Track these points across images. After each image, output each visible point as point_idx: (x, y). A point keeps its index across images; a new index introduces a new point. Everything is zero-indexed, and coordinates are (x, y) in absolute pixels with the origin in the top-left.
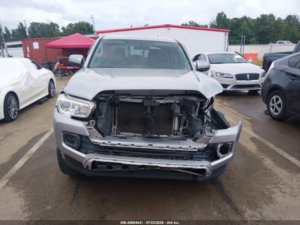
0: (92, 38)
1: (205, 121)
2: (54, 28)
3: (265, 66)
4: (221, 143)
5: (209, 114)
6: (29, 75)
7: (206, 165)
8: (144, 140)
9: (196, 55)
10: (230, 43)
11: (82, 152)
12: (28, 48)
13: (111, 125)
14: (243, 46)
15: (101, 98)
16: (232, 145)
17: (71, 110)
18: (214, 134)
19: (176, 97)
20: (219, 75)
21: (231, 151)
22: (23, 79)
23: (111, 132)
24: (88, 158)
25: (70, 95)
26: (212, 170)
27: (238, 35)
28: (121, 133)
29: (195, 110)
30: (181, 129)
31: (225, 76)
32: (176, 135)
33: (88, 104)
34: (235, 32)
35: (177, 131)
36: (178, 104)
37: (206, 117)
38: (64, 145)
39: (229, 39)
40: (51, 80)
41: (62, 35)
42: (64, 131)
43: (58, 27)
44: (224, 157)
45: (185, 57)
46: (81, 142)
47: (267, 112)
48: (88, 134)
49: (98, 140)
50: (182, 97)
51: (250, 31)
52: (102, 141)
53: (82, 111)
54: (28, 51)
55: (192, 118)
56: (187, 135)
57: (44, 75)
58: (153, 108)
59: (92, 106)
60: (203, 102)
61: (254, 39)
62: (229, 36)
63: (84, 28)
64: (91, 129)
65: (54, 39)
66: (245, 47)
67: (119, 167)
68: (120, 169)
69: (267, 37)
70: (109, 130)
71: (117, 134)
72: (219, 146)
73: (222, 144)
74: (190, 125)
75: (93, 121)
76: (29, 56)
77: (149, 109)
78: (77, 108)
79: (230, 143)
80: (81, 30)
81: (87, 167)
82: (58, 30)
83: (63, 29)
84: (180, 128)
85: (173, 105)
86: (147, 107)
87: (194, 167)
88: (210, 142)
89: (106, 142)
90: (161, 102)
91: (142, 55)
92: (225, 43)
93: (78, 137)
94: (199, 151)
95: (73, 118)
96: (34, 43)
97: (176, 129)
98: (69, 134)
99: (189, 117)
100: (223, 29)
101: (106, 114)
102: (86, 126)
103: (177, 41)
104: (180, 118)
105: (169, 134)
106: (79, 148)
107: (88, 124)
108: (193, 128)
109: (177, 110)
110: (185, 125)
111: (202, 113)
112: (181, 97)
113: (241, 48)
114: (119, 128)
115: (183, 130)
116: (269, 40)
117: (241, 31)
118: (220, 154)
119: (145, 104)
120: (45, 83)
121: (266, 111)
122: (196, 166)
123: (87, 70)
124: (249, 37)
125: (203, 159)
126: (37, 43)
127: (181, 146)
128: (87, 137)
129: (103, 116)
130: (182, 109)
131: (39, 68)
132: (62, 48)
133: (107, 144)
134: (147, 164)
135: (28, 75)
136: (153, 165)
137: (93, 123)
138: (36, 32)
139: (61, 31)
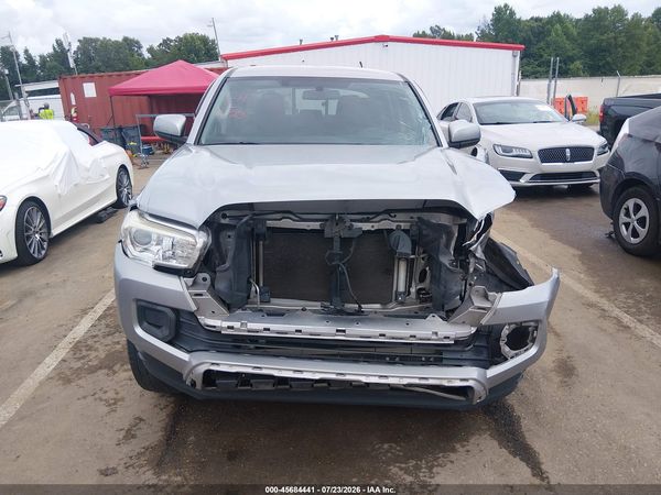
0: (212, 70)
1: (471, 270)
2: (131, 50)
3: (606, 127)
4: (509, 324)
5: (479, 254)
6: (71, 158)
7: (475, 377)
8: (325, 319)
9: (446, 104)
10: (525, 75)
11: (180, 348)
12: (72, 96)
13: (249, 283)
14: (553, 82)
15: (223, 221)
16: (536, 328)
17: (155, 248)
18: (493, 303)
19: (400, 216)
20: (499, 150)
21: (533, 341)
22: (58, 167)
23: (248, 297)
24: (194, 363)
25: (151, 215)
26: (488, 387)
27: (541, 56)
28: (273, 300)
29: (448, 246)
30: (413, 290)
31: (514, 153)
32: (402, 303)
33: (192, 235)
34: (534, 49)
35: (404, 293)
36: (406, 231)
37: (472, 260)
38: (139, 331)
39: (521, 66)
40: (123, 168)
41: (148, 64)
42: (138, 300)
43: (140, 47)
44: (517, 355)
45: (421, 115)
46: (178, 325)
47: (613, 235)
48: (194, 308)
49: (218, 322)
50: (415, 215)
51: (568, 45)
52: (225, 324)
53: (179, 252)
54: (74, 103)
55: (441, 265)
56: (428, 305)
57: (104, 158)
58: (345, 242)
59: (201, 240)
60: (465, 225)
61: (578, 64)
62: (521, 59)
63: (197, 49)
64: (201, 295)
65: (128, 75)
66: (558, 82)
67: (267, 384)
68: (270, 387)
69: (609, 59)
70: (245, 295)
71: (262, 302)
72: (506, 332)
73: (513, 326)
74: (436, 279)
75: (206, 275)
76: (74, 115)
77: (337, 245)
78: (167, 243)
79: (532, 324)
80: (190, 52)
81: (194, 384)
82: (141, 55)
83: (150, 50)
84: (410, 286)
85: (396, 234)
86: (332, 239)
87: (446, 383)
88: (484, 322)
89: (237, 325)
90: (366, 226)
91: (323, 109)
92: (513, 74)
93: (171, 315)
94: (457, 342)
95: (158, 268)
96: (84, 85)
97: (402, 288)
98: (150, 306)
99: (432, 260)
100: (507, 42)
101: (234, 258)
102: (188, 288)
103: (402, 77)
104: (411, 265)
105: (385, 302)
106: (174, 338)
107: (194, 283)
108: (442, 288)
109: (405, 246)
110: (422, 280)
111: (463, 253)
112: (412, 215)
113: (549, 85)
114: (267, 288)
115: (419, 291)
116: (614, 67)
117: (548, 47)
118: (507, 349)
119: (328, 233)
120: (107, 176)
121: (611, 233)
122: (449, 380)
123: (194, 149)
124: (567, 60)
125: (467, 363)
126: (93, 84)
127: (413, 333)
128: (192, 314)
129: (227, 265)
130: (414, 244)
131: (94, 142)
132: (149, 96)
133: (238, 330)
134: (333, 377)
135: (69, 159)
136: (348, 377)
137: (205, 279)
138: (91, 59)
139: (147, 55)
